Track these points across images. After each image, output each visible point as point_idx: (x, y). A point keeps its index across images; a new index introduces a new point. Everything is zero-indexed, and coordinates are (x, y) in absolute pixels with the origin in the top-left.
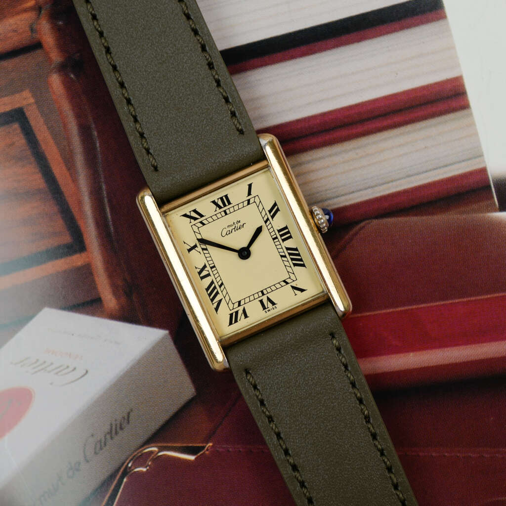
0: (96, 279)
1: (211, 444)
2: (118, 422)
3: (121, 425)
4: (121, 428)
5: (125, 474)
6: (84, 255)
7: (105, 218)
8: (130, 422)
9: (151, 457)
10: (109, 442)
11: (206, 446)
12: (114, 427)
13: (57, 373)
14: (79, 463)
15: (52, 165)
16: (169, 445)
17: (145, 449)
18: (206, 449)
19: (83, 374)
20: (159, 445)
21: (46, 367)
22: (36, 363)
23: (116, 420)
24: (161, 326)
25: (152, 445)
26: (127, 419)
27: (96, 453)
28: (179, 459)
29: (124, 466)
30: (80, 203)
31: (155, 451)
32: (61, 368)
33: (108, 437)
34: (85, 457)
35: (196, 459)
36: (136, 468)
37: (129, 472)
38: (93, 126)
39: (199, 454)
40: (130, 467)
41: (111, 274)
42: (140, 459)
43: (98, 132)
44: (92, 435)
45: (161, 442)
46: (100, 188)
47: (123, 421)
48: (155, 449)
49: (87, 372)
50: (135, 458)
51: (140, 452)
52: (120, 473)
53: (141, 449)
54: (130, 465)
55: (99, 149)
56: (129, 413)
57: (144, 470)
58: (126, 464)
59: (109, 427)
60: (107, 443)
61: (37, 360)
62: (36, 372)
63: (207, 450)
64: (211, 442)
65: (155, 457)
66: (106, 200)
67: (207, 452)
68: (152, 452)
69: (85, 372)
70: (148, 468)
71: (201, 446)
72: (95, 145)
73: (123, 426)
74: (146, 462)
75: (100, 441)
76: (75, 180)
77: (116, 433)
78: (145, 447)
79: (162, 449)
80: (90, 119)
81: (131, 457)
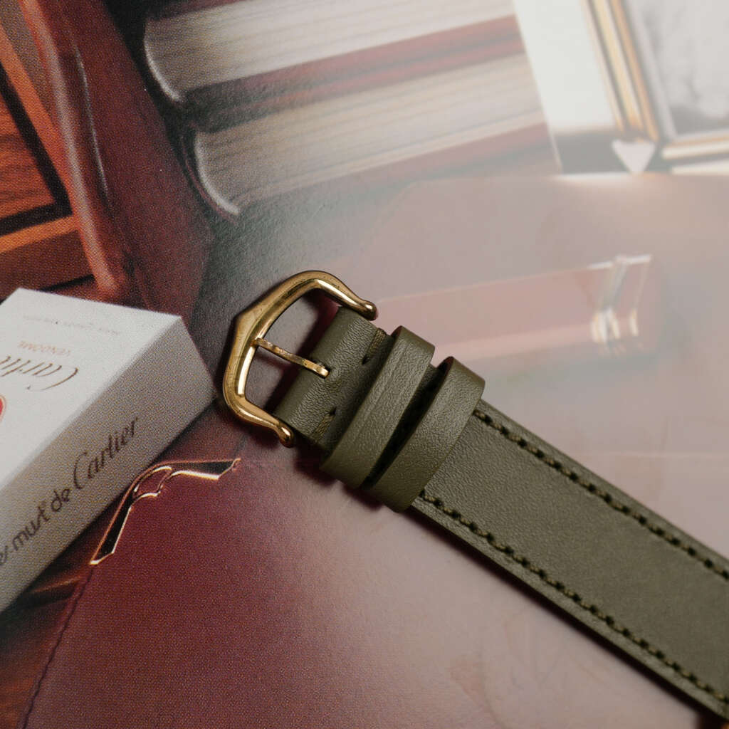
0: (86, 250)
1: (239, 459)
2: (119, 435)
3: (123, 438)
4: (123, 443)
5: (129, 501)
6: (69, 219)
7: (97, 172)
8: (135, 433)
9: (163, 479)
10: (108, 460)
11: (232, 462)
12: (114, 440)
13: (36, 374)
14: (68, 490)
15: (25, 104)
16: (186, 462)
17: (155, 469)
18: (232, 465)
19: (72, 374)
20: (174, 462)
21: (20, 367)
22: (7, 361)
23: (116, 433)
24: (171, 311)
25: (164, 463)
26: (131, 430)
27: (90, 476)
28: (199, 479)
29: (128, 492)
30: (63, 153)
31: (169, 470)
32: (43, 367)
33: (106, 455)
34: (75, 482)
35: (220, 478)
36: (145, 493)
37: (134, 500)
38: (79, 55)
39: (223, 473)
40: (136, 493)
41: (106, 244)
42: (148, 482)
43: (85, 64)
44: (85, 453)
45: (175, 459)
46: (90, 135)
47: (125, 433)
48: (168, 468)
49: (77, 371)
50: (142, 480)
51: (149, 473)
52: (123, 501)
53: (148, 470)
54: (136, 490)
55: (86, 85)
56: (133, 423)
57: (155, 495)
58: (130, 489)
59: (107, 441)
60: (106, 462)
61: (9, 358)
62: (8, 373)
63: (234, 467)
64: (239, 457)
65: (168, 478)
66: (97, 150)
67: (234, 470)
68: (164, 472)
69: (74, 371)
70: (159, 492)
71: (226, 463)
72: (82, 80)
73: (126, 440)
74: (157, 485)
75: (96, 460)
76: (56, 124)
77: (117, 449)
78: (155, 466)
79: (177, 467)
80: (75, 47)
81: (137, 480)
